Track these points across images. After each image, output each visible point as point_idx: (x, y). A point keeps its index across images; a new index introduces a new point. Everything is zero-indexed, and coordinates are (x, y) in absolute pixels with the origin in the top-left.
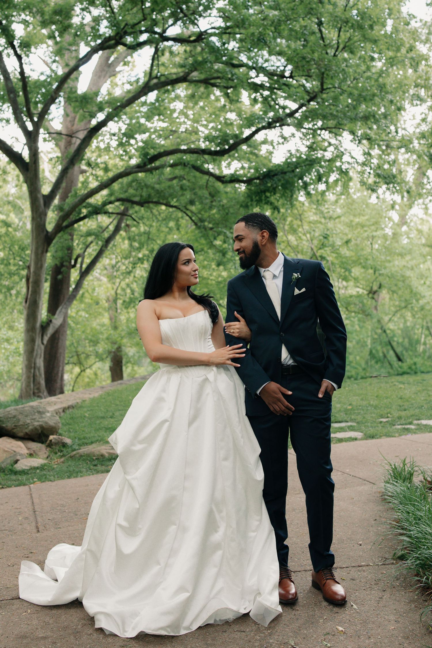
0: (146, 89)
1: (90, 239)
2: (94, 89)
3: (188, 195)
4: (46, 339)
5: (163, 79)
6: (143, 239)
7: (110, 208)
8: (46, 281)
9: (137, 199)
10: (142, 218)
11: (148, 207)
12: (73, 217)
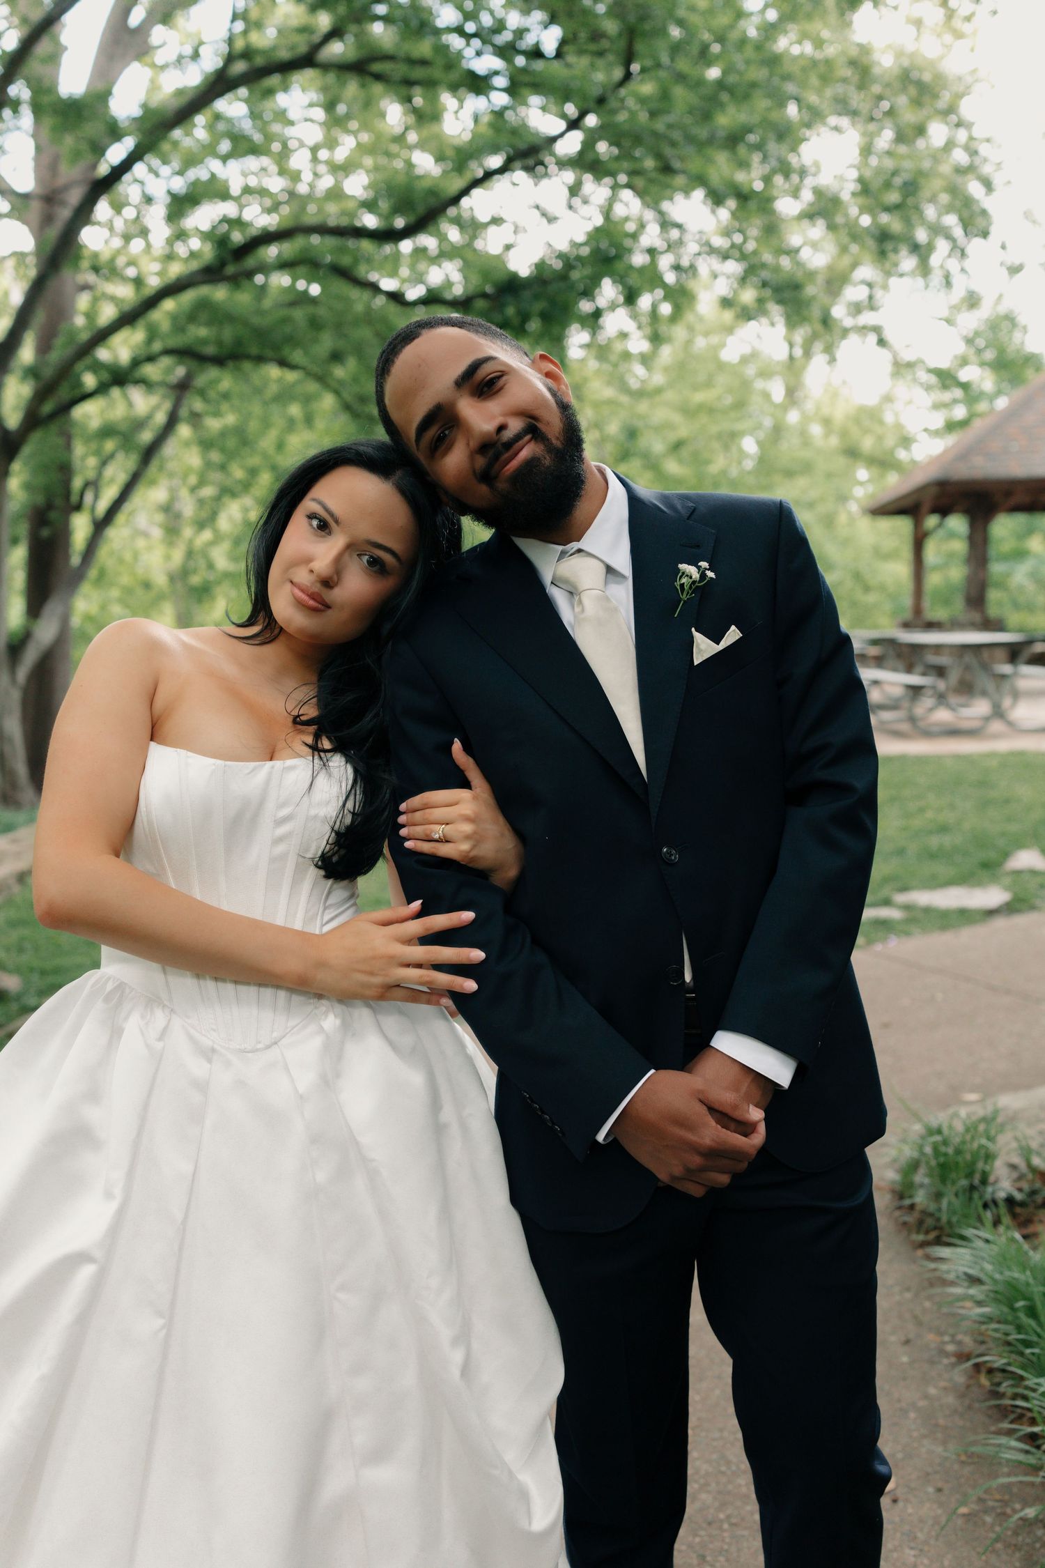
0: (220, 84)
1: (109, 445)
2: (100, 86)
3: (327, 342)
4: (23, 672)
5: (259, 61)
6: (231, 443)
7: (151, 371)
8: (15, 541)
9: (210, 350)
10: (226, 396)
11: (238, 369)
12: (64, 393)
